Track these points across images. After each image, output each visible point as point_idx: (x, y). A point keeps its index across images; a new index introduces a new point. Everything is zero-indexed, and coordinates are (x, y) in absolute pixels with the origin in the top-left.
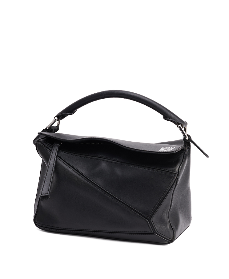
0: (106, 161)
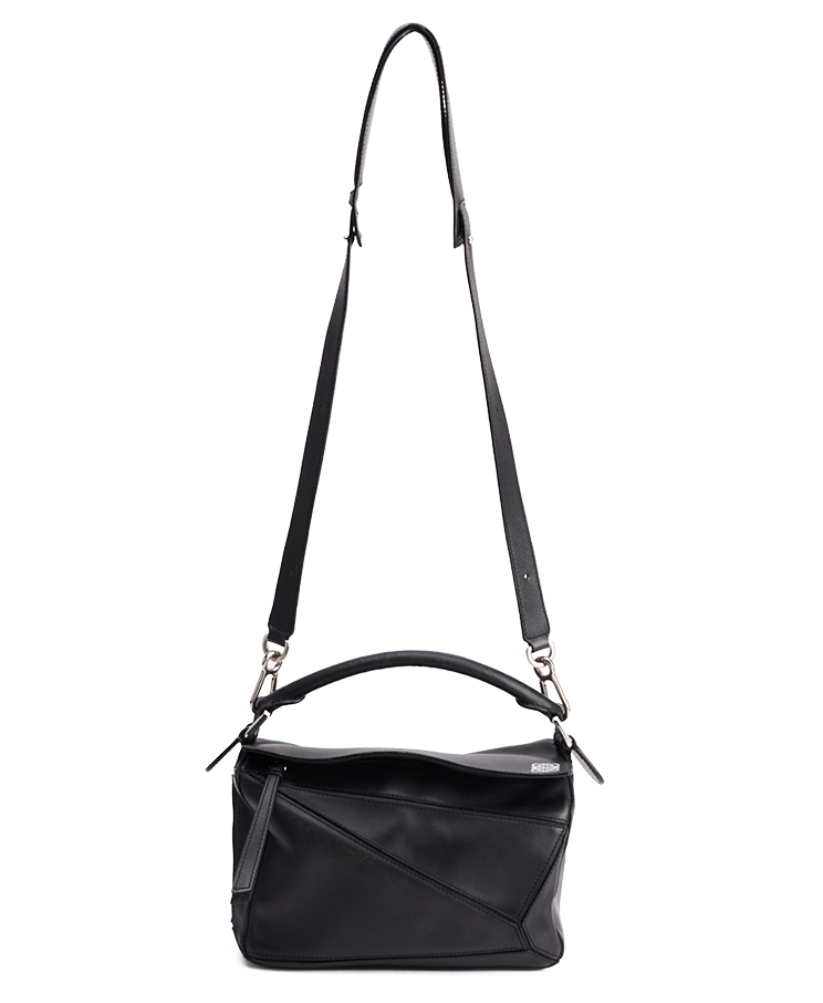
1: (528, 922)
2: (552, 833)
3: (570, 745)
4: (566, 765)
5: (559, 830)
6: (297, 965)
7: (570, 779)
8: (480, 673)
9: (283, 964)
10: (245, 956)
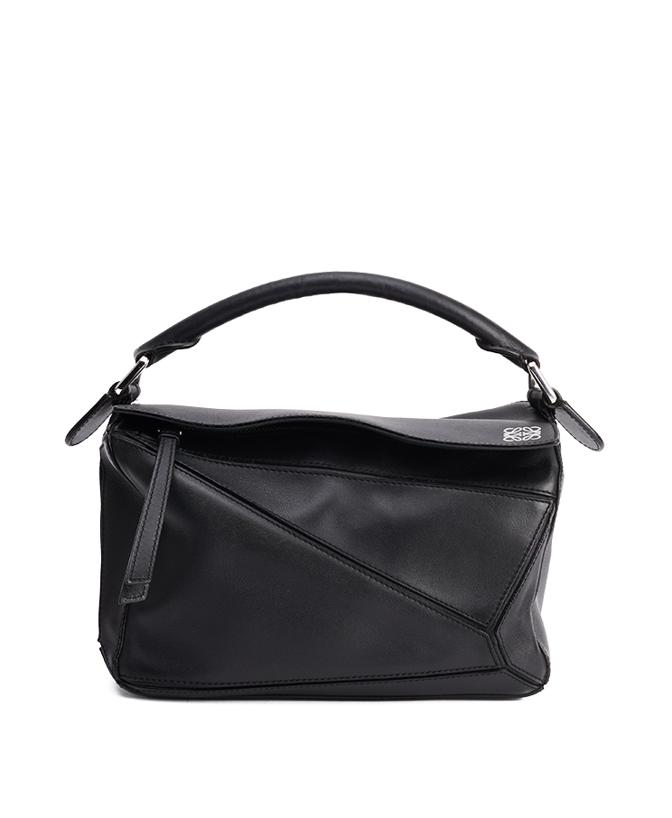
0: (342, 477)
1: (503, 631)
2: (533, 510)
3: (553, 400)
4: (549, 426)
5: (542, 506)
6: (188, 693)
7: (557, 450)
8: (430, 302)
9: (170, 692)
10: (118, 682)
